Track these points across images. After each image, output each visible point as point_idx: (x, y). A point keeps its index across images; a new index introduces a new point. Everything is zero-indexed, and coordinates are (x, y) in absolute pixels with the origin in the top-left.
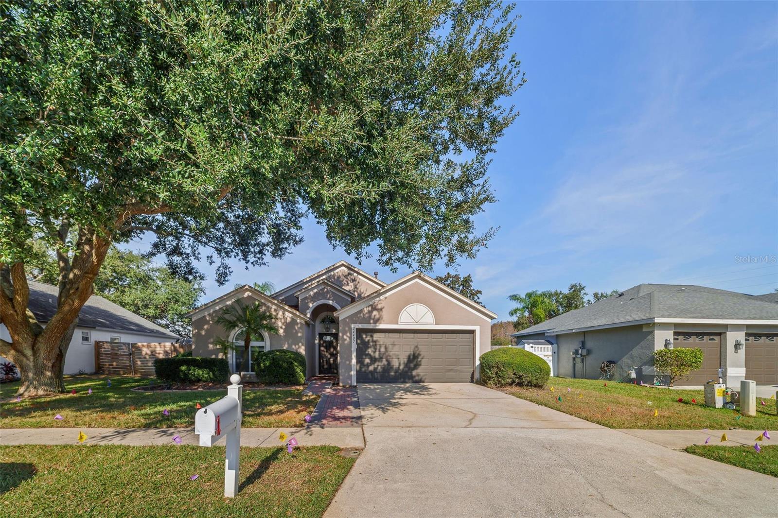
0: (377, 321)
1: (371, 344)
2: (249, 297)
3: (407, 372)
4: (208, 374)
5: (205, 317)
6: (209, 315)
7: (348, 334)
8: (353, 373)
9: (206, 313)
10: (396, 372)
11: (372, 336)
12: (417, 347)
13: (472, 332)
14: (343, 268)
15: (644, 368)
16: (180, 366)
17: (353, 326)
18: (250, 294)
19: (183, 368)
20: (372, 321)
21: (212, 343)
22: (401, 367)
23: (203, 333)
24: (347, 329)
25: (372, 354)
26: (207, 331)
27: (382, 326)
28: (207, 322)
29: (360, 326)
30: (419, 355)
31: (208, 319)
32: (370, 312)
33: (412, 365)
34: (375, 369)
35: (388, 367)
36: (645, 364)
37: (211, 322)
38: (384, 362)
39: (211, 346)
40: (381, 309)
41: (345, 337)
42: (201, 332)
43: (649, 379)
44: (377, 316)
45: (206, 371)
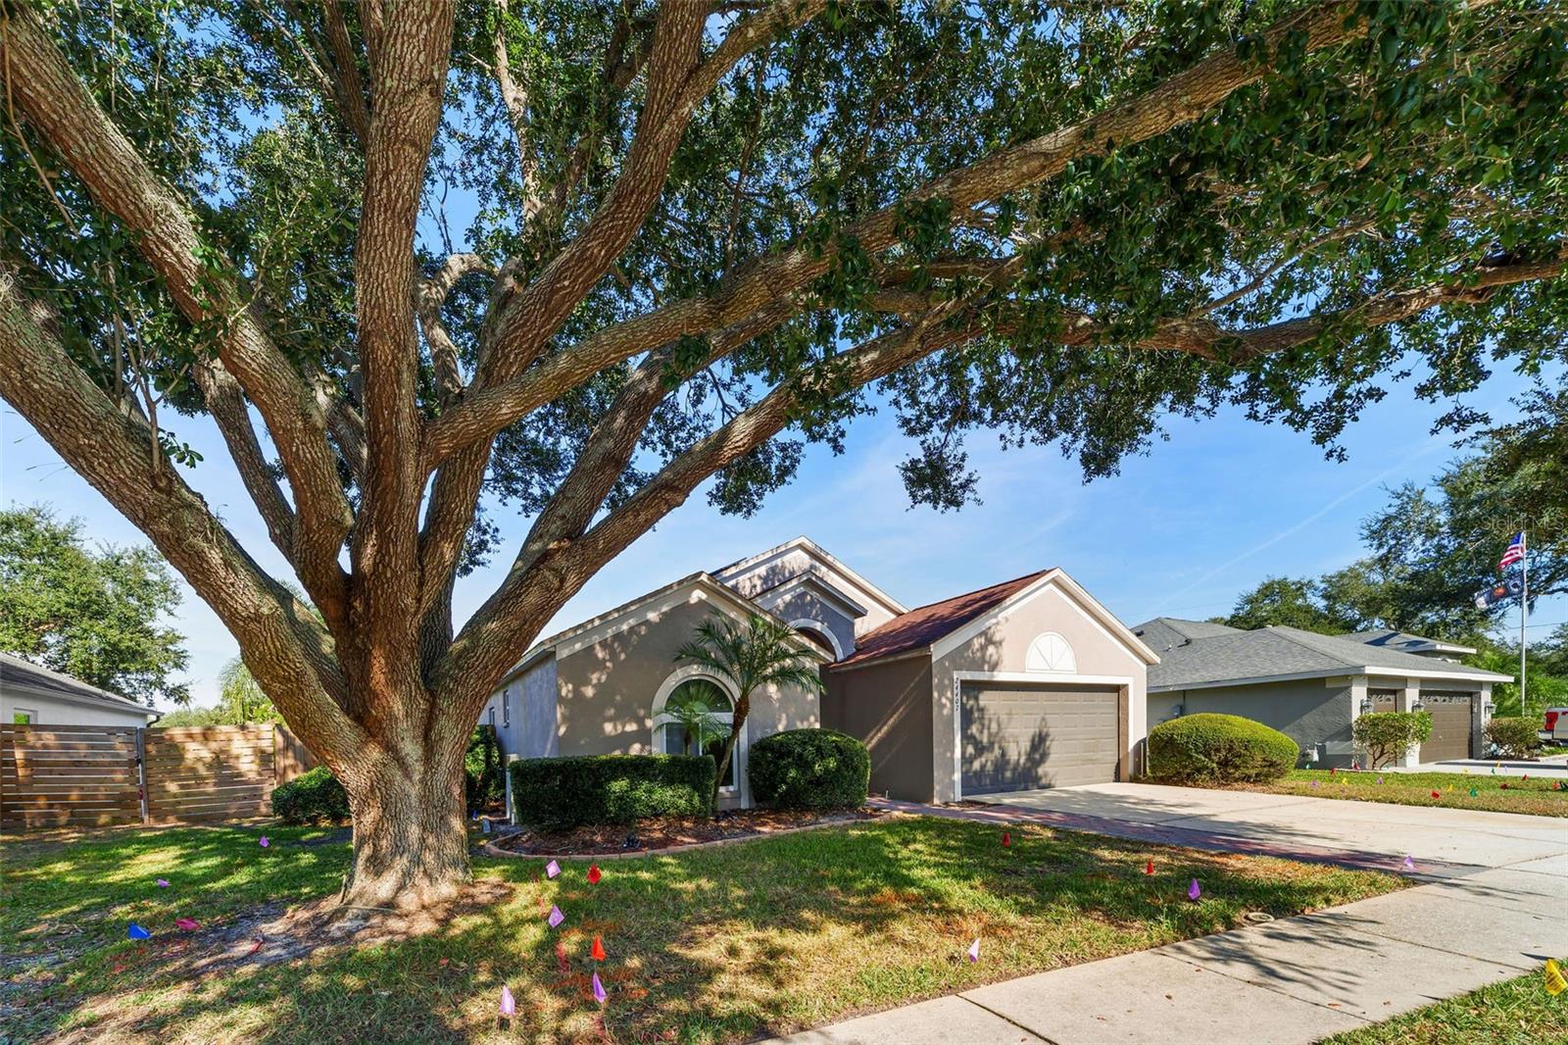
0: (994, 667)
1: (976, 715)
2: (701, 602)
3: (1029, 769)
4: (691, 797)
5: (591, 648)
6: (603, 644)
7: (949, 694)
8: (957, 776)
9: (596, 639)
10: (1015, 769)
11: (977, 699)
12: (1043, 719)
13: (1116, 689)
14: (799, 552)
15: (1328, 743)
16: (608, 781)
17: (956, 675)
18: (704, 596)
19: (618, 786)
20: (986, 667)
21: (610, 720)
22: (1022, 761)
23: (589, 692)
24: (947, 682)
25: (977, 735)
26: (598, 686)
27: (1000, 676)
28: (599, 665)
29: (968, 676)
30: (1047, 735)
31: (600, 655)
32: (983, 648)
33: (1037, 756)
34: (983, 767)
35: (1002, 763)
36: (1331, 738)
37: (608, 664)
38: (997, 752)
39: (608, 727)
40: (1000, 643)
41: (944, 700)
42: (583, 689)
43: (1345, 760)
44: (995, 658)
45: (685, 790)
